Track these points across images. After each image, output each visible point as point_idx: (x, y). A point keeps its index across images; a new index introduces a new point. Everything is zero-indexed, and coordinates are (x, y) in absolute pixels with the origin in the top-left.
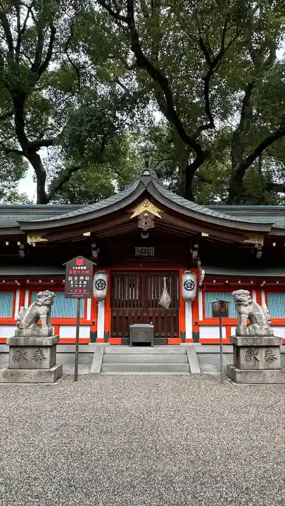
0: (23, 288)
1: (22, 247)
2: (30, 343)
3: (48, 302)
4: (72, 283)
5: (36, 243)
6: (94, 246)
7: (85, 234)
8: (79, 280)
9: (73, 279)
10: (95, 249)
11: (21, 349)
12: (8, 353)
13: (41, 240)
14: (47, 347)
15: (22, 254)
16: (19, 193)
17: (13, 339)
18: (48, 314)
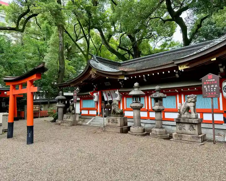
0: (180, 93)
1: (177, 72)
2: (186, 122)
3: (193, 100)
4: (206, 89)
5: (184, 69)
6: (220, 65)
7: (212, 60)
8: (210, 88)
9: (207, 87)
10: (222, 67)
11: (182, 124)
12: (175, 126)
13: (186, 67)
14: (195, 124)
15: (177, 76)
16: (175, 41)
17: (177, 119)
18: (194, 107)
